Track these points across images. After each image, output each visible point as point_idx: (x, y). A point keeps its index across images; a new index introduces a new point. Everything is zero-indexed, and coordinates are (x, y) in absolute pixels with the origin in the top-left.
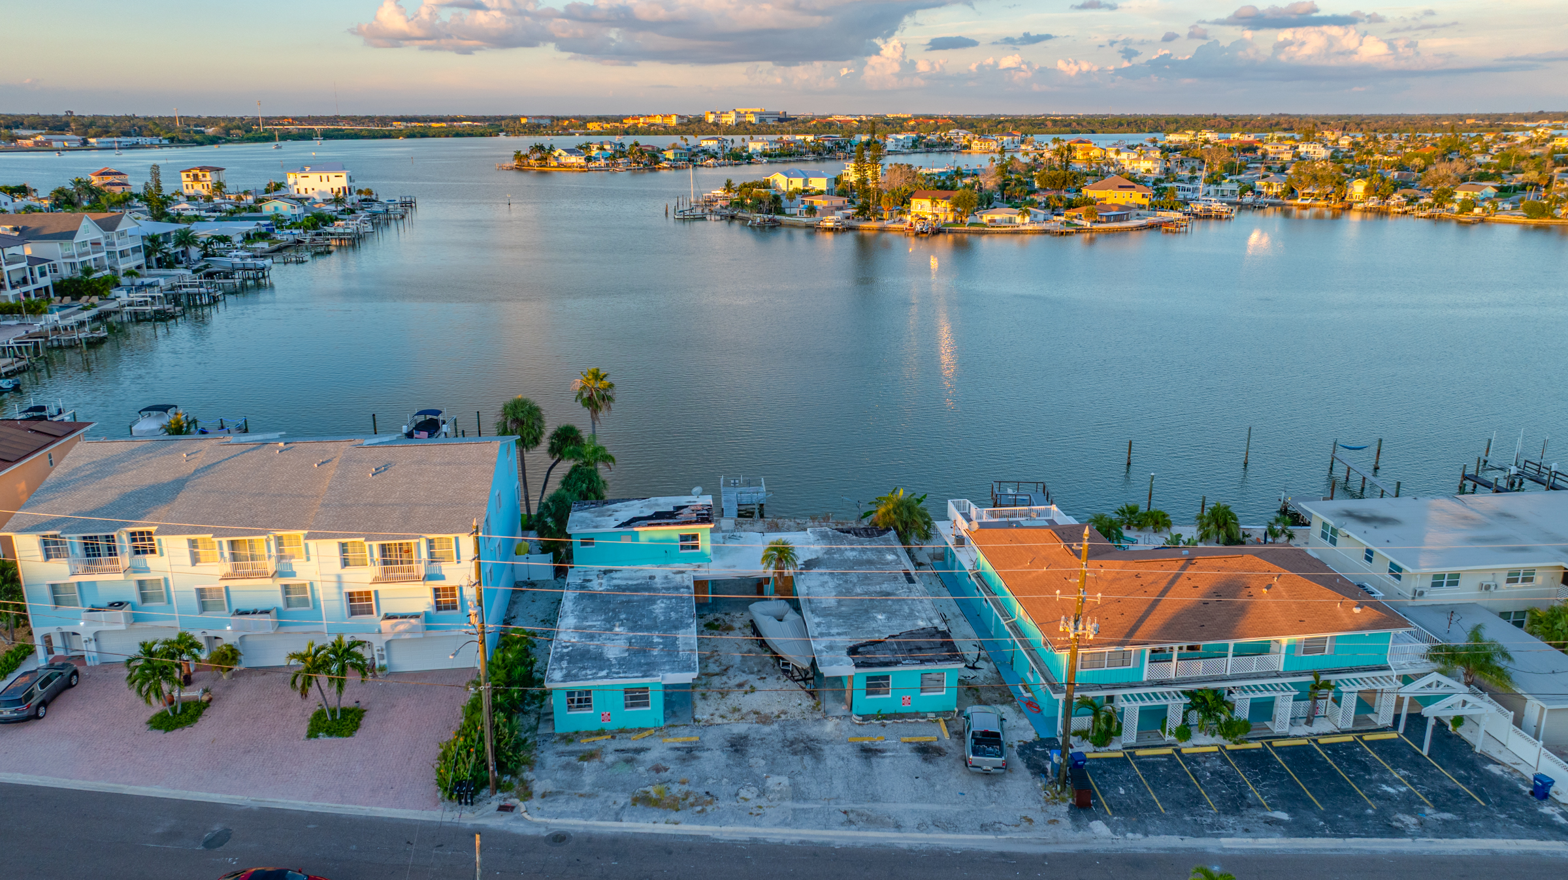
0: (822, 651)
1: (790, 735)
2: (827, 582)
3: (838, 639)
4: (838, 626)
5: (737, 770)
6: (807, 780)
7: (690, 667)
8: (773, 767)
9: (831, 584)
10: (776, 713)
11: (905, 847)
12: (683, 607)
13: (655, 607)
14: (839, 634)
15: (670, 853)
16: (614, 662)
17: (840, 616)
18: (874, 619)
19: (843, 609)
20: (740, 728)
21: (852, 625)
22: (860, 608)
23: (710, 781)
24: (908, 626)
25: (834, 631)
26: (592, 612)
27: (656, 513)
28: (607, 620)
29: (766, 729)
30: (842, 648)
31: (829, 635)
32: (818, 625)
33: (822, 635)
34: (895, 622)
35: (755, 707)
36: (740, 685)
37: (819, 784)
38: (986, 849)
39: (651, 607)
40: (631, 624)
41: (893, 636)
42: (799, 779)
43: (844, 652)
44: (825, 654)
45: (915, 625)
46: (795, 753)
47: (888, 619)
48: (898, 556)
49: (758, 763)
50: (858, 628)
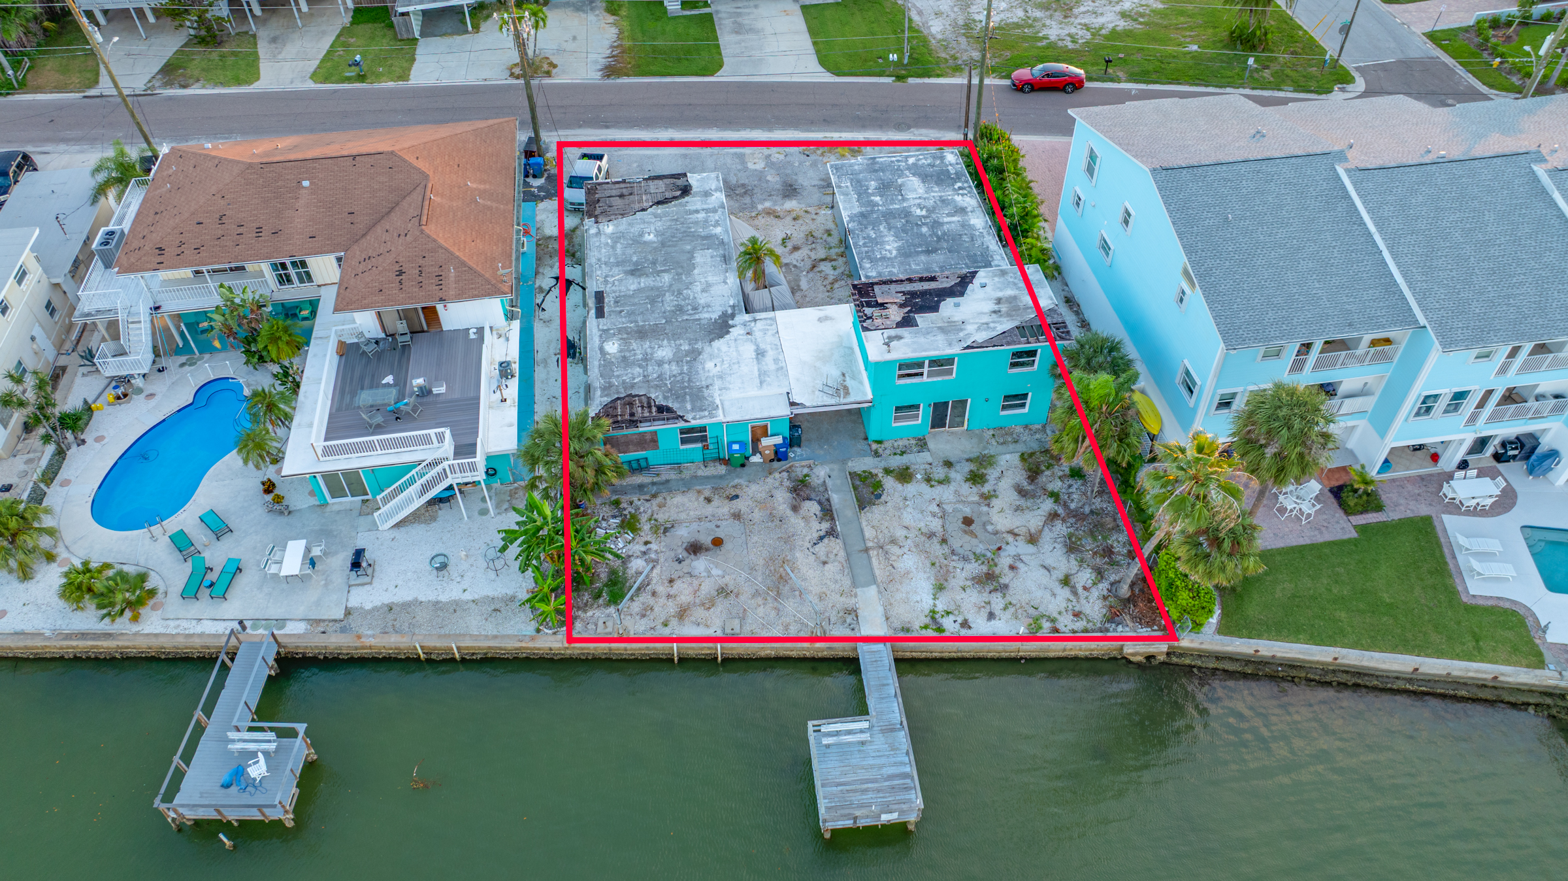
0: (716, 190)
1: (747, 200)
2: (703, 291)
3: (699, 206)
4: (696, 223)
5: (789, 172)
6: (734, 166)
7: (836, 169)
8: (760, 176)
9: (698, 288)
10: (760, 217)
11: (670, 130)
12: (865, 245)
13: (896, 245)
14: (697, 211)
15: (824, 120)
16: (907, 172)
17: (694, 236)
18: (658, 233)
19: (688, 247)
20: (791, 204)
21: (683, 223)
22: (669, 249)
23: (807, 164)
24: (623, 224)
25: (701, 216)
26: (961, 235)
27: (935, 308)
28: (937, 224)
29: (768, 204)
30: (697, 194)
31: (707, 211)
32: (717, 224)
33: (714, 211)
34: (635, 229)
35: (779, 223)
36: (796, 248)
37: (725, 164)
38: (617, 130)
39: (900, 244)
40: (911, 219)
41: (643, 210)
42: (739, 167)
43: (694, 189)
44: (713, 188)
45: (616, 226)
46: (743, 185)
47: (641, 234)
48: (601, 349)
49: (772, 178)
50: (676, 220)
